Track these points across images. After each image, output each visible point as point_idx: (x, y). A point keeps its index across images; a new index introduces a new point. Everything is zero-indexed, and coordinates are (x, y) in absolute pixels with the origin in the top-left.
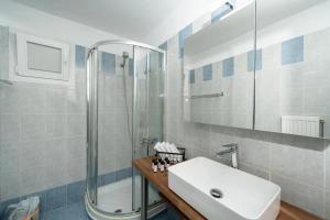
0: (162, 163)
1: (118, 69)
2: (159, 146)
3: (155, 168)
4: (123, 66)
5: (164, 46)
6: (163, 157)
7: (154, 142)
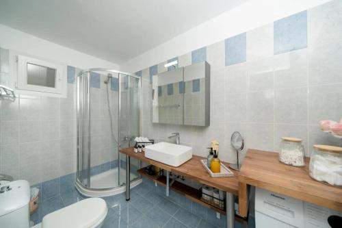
0: (140, 147)
1: (102, 84)
2: (137, 139)
3: (136, 150)
4: (106, 83)
5: (139, 73)
6: (141, 145)
7: (134, 137)
